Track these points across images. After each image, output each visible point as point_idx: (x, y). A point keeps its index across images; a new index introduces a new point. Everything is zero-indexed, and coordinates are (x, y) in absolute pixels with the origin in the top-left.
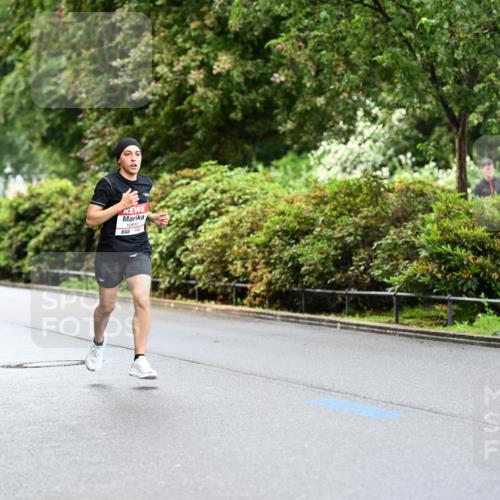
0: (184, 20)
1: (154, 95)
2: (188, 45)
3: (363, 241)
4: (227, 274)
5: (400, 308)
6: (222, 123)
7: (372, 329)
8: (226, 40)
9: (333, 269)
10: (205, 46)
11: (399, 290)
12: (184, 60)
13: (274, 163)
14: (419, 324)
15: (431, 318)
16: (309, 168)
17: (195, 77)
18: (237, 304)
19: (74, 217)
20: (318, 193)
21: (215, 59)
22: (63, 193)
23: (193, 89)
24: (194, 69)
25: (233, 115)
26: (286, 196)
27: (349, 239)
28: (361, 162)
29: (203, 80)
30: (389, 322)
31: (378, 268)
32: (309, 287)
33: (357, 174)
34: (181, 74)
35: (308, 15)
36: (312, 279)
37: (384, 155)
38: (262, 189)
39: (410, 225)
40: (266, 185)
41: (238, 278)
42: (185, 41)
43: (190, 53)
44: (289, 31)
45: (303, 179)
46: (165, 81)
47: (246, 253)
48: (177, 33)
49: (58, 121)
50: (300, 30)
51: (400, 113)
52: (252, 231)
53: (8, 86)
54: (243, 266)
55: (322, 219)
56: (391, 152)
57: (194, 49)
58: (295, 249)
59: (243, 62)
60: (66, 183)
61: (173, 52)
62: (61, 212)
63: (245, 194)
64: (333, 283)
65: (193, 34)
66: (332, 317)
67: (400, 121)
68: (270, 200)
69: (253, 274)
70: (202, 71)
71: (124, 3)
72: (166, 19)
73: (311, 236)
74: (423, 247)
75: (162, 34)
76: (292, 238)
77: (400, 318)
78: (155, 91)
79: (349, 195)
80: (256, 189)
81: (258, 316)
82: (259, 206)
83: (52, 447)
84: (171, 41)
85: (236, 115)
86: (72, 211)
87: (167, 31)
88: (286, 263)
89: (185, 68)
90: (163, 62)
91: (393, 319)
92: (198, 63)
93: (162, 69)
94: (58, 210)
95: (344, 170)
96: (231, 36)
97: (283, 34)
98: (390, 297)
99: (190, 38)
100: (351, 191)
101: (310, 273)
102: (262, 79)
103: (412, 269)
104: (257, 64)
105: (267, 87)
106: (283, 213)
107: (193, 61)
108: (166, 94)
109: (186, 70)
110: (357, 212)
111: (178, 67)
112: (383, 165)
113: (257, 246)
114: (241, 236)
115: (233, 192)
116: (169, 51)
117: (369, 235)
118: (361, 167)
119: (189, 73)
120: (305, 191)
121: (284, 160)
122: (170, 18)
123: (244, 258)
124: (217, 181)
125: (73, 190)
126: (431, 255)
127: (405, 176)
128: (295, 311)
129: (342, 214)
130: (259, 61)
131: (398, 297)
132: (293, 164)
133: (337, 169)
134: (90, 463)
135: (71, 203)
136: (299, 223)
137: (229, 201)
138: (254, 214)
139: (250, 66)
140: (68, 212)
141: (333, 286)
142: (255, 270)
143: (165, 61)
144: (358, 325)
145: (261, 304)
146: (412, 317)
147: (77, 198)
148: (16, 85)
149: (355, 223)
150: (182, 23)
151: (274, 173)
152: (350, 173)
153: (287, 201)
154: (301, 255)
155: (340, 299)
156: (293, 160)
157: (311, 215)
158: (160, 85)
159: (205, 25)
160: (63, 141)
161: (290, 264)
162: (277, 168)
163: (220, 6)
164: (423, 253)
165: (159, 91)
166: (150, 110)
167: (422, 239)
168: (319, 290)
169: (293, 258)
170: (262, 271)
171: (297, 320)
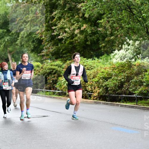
0: (73, 15)
1: (65, 37)
2: (75, 23)
3: (127, 80)
4: (86, 90)
5: (137, 101)
6: (85, 45)
7: (130, 107)
8: (86, 21)
9: (118, 89)
10: (80, 22)
11: (137, 95)
12: (73, 27)
13: (100, 57)
14: (143, 105)
15: (147, 103)
16: (111, 59)
17: (77, 32)
18: (89, 99)
19: (41, 73)
20: (113, 66)
21: (83, 26)
22: (38, 66)
23: (76, 35)
24: (76, 29)
25: (87, 43)
26: (104, 67)
27: (123, 80)
28: (126, 57)
29: (79, 32)
30: (135, 105)
31: (131, 88)
32: (111, 94)
33: (125, 60)
34: (73, 31)
35: (110, 13)
36: (112, 92)
37: (133, 55)
38: (97, 65)
39: (140, 76)
40: (98, 64)
41: (90, 91)
42: (74, 21)
43: (75, 25)
44: (104, 18)
45: (109, 62)
46: (68, 33)
47: (92, 84)
48: (71, 19)
49: (36, 45)
50: (107, 18)
51: (137, 42)
52: (94, 78)
53: (22, 35)
54: (91, 88)
55: (114, 74)
56: (135, 54)
57: (76, 24)
58: (106, 83)
59: (91, 27)
60: (39, 63)
61: (70, 24)
62: (37, 72)
63: (92, 67)
64: (118, 93)
65: (76, 19)
66: (117, 103)
67: (138, 45)
68: (99, 68)
69: (94, 90)
70: (78, 30)
71: (56, 10)
72: (68, 15)
73: (111, 79)
74: (145, 82)
75: (67, 19)
76: (105, 79)
77: (138, 103)
78: (65, 36)
79: (122, 67)
80: (95, 65)
81: (96, 103)
82: (96, 70)
83: (35, 141)
84: (69, 21)
85: (89, 43)
86: (41, 72)
87: (68, 19)
88: (104, 87)
89: (74, 29)
90: (67, 27)
91: (136, 104)
92: (77, 27)
93: (67, 30)
94: (36, 71)
95: (121, 59)
96: (87, 20)
97: (102, 19)
98: (135, 97)
99: (75, 20)
100: (123, 66)
101: (111, 90)
102: (96, 32)
103: (141, 89)
104: (95, 28)
105: (97, 35)
106: (103, 72)
107: (76, 27)
108: (68, 36)
109: (74, 30)
110: (125, 72)
111: (72, 29)
112: (132, 58)
113: (95, 82)
114: (91, 79)
115: (88, 66)
116: (69, 24)
117: (128, 79)
118: (126, 59)
119: (75, 30)
120: (109, 66)
121: (103, 56)
122: (69, 15)
123: (91, 85)
124: (83, 63)
125: (41, 65)
126: (147, 84)
127: (139, 61)
128: (107, 101)
129: (120, 73)
130: (95, 27)
131: (137, 97)
132: (106, 58)
133: (119, 59)
134: (46, 146)
135: (40, 69)
136: (108, 75)
137: (87, 69)
138: (94, 73)
139: (93, 28)
140: (39, 72)
141: (118, 94)
142: (95, 89)
143: (68, 27)
144: (125, 105)
145: (96, 99)
146: (141, 103)
147: (42, 68)
148: (24, 34)
149: (124, 75)
150: (73, 16)
151: (100, 60)
152: (123, 60)
153: (104, 69)
154: (108, 85)
155: (120, 97)
156: (106, 56)
157: (111, 73)
158: (66, 34)
159: (80, 17)
160: (38, 51)
161: (105, 87)
162: (101, 59)
163: (83, 10)
164: (145, 84)
165: (66, 36)
166: (63, 42)
167: (144, 80)
168: (114, 95)
169: (106, 85)
170: (97, 89)
171: (107, 104)
